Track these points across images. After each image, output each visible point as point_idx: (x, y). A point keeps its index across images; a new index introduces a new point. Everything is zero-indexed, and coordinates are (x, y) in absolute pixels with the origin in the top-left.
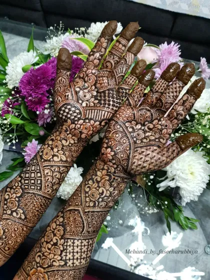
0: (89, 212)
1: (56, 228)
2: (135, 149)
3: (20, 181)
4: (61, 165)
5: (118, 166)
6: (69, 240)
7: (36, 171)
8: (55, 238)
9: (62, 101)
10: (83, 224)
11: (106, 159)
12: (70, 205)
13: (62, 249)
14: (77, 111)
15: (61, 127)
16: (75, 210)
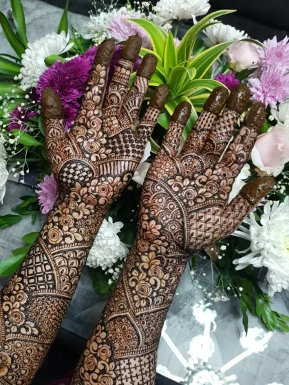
0: (141, 315)
1: (98, 349)
2: (188, 215)
3: (22, 282)
4: (77, 247)
5: (169, 243)
6: (122, 362)
7: (42, 263)
8: (100, 362)
9: (62, 160)
10: (138, 334)
11: (151, 237)
12: (111, 312)
13: (114, 376)
14: (86, 169)
15: (67, 195)
16: (120, 316)
